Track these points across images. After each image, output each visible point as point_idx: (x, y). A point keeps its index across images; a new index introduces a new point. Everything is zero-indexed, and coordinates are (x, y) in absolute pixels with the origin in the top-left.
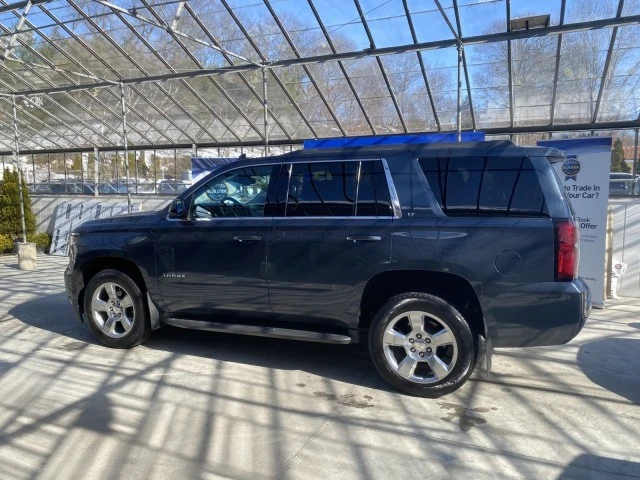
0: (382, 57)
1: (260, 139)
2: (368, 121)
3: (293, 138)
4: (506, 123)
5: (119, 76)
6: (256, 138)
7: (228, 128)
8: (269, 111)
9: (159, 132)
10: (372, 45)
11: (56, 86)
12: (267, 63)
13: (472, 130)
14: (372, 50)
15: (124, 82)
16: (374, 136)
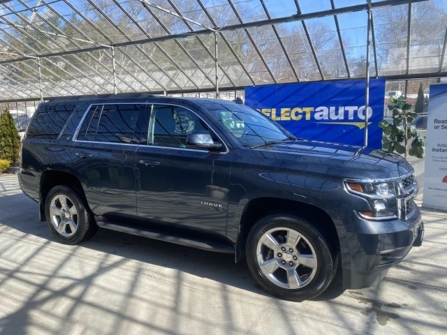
0: (306, 21)
1: (212, 86)
2: (294, 71)
3: (237, 85)
4: (403, 71)
5: (111, 42)
6: (210, 86)
7: (190, 79)
8: (219, 65)
9: (140, 82)
10: (299, 12)
11: (67, 50)
12: (218, 28)
13: (375, 77)
14: (298, 16)
15: (114, 46)
16: (298, 83)
